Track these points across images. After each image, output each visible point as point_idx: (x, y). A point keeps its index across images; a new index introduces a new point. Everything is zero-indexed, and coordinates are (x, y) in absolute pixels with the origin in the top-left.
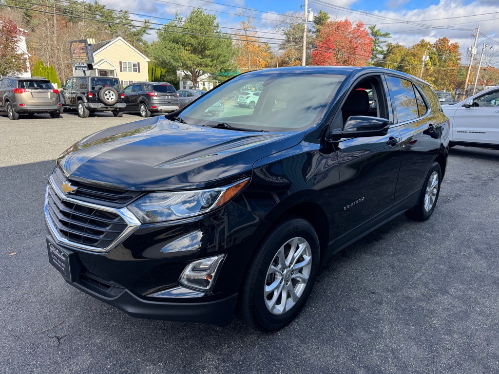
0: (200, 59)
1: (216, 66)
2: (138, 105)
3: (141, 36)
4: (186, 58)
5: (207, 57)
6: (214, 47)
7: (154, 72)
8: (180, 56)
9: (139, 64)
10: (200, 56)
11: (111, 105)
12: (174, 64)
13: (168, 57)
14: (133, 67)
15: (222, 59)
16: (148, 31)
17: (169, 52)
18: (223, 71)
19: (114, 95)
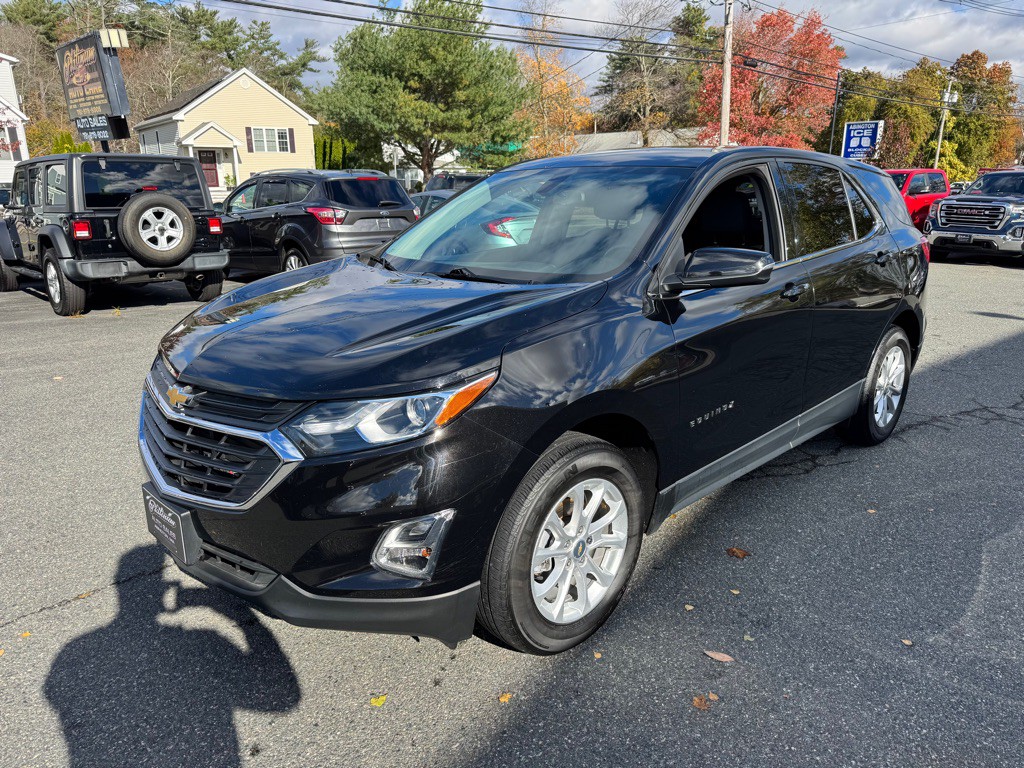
0: (443, 111)
1: (480, 128)
2: (276, 253)
3: (299, 74)
4: (408, 109)
5: (459, 107)
6: (477, 82)
7: (328, 150)
8: (394, 105)
9: (291, 131)
10: (441, 105)
11: (170, 264)
12: (379, 125)
13: (364, 110)
14: (277, 140)
15: (494, 110)
16: (312, 64)
17: (366, 98)
18: (498, 139)
19: (179, 223)
